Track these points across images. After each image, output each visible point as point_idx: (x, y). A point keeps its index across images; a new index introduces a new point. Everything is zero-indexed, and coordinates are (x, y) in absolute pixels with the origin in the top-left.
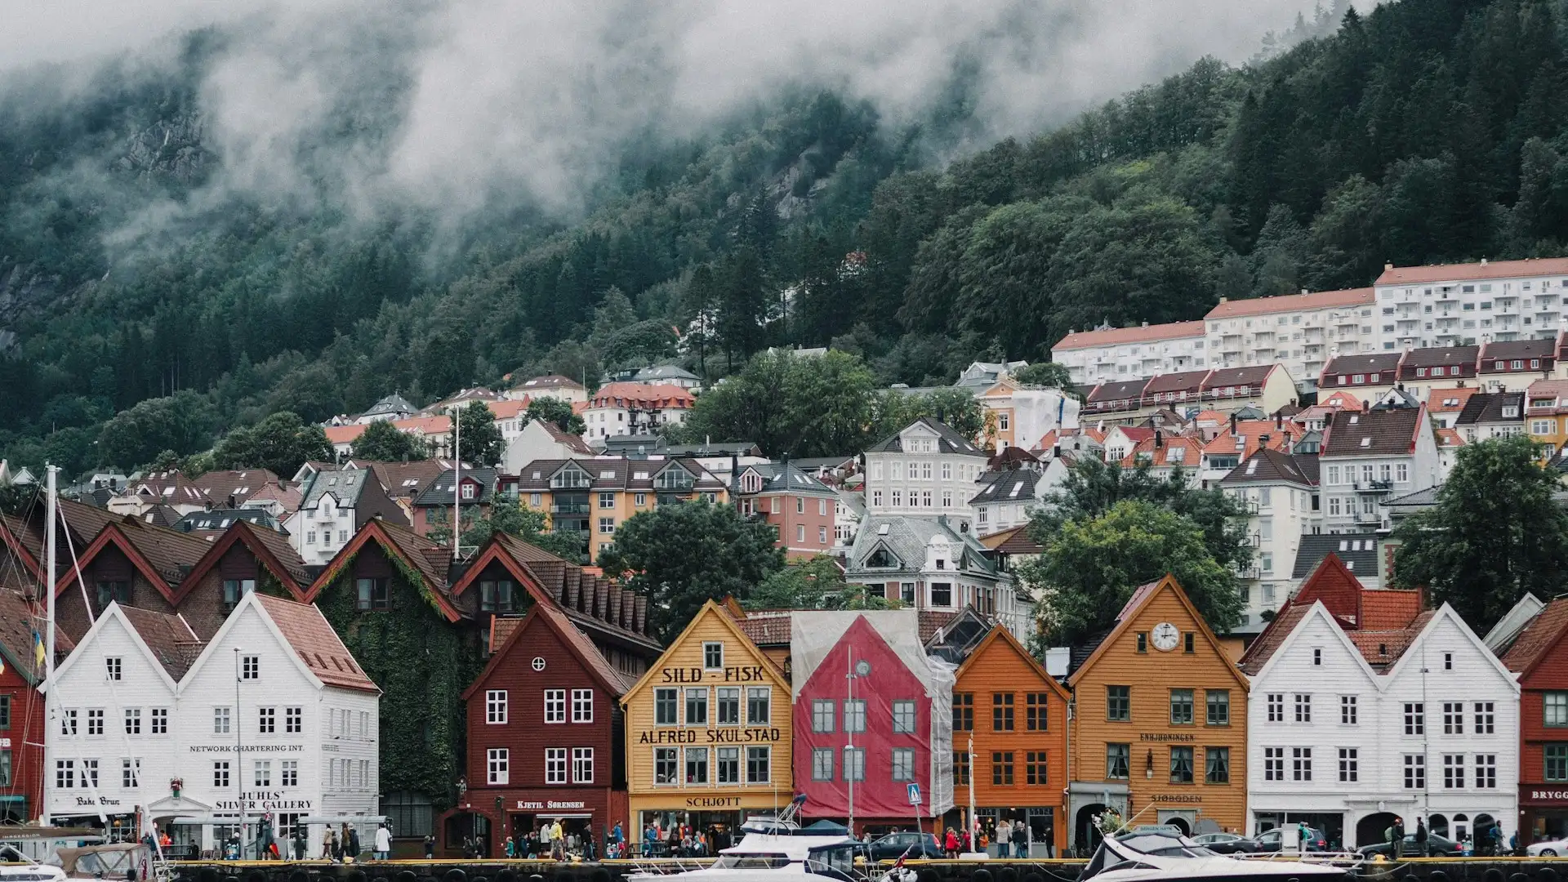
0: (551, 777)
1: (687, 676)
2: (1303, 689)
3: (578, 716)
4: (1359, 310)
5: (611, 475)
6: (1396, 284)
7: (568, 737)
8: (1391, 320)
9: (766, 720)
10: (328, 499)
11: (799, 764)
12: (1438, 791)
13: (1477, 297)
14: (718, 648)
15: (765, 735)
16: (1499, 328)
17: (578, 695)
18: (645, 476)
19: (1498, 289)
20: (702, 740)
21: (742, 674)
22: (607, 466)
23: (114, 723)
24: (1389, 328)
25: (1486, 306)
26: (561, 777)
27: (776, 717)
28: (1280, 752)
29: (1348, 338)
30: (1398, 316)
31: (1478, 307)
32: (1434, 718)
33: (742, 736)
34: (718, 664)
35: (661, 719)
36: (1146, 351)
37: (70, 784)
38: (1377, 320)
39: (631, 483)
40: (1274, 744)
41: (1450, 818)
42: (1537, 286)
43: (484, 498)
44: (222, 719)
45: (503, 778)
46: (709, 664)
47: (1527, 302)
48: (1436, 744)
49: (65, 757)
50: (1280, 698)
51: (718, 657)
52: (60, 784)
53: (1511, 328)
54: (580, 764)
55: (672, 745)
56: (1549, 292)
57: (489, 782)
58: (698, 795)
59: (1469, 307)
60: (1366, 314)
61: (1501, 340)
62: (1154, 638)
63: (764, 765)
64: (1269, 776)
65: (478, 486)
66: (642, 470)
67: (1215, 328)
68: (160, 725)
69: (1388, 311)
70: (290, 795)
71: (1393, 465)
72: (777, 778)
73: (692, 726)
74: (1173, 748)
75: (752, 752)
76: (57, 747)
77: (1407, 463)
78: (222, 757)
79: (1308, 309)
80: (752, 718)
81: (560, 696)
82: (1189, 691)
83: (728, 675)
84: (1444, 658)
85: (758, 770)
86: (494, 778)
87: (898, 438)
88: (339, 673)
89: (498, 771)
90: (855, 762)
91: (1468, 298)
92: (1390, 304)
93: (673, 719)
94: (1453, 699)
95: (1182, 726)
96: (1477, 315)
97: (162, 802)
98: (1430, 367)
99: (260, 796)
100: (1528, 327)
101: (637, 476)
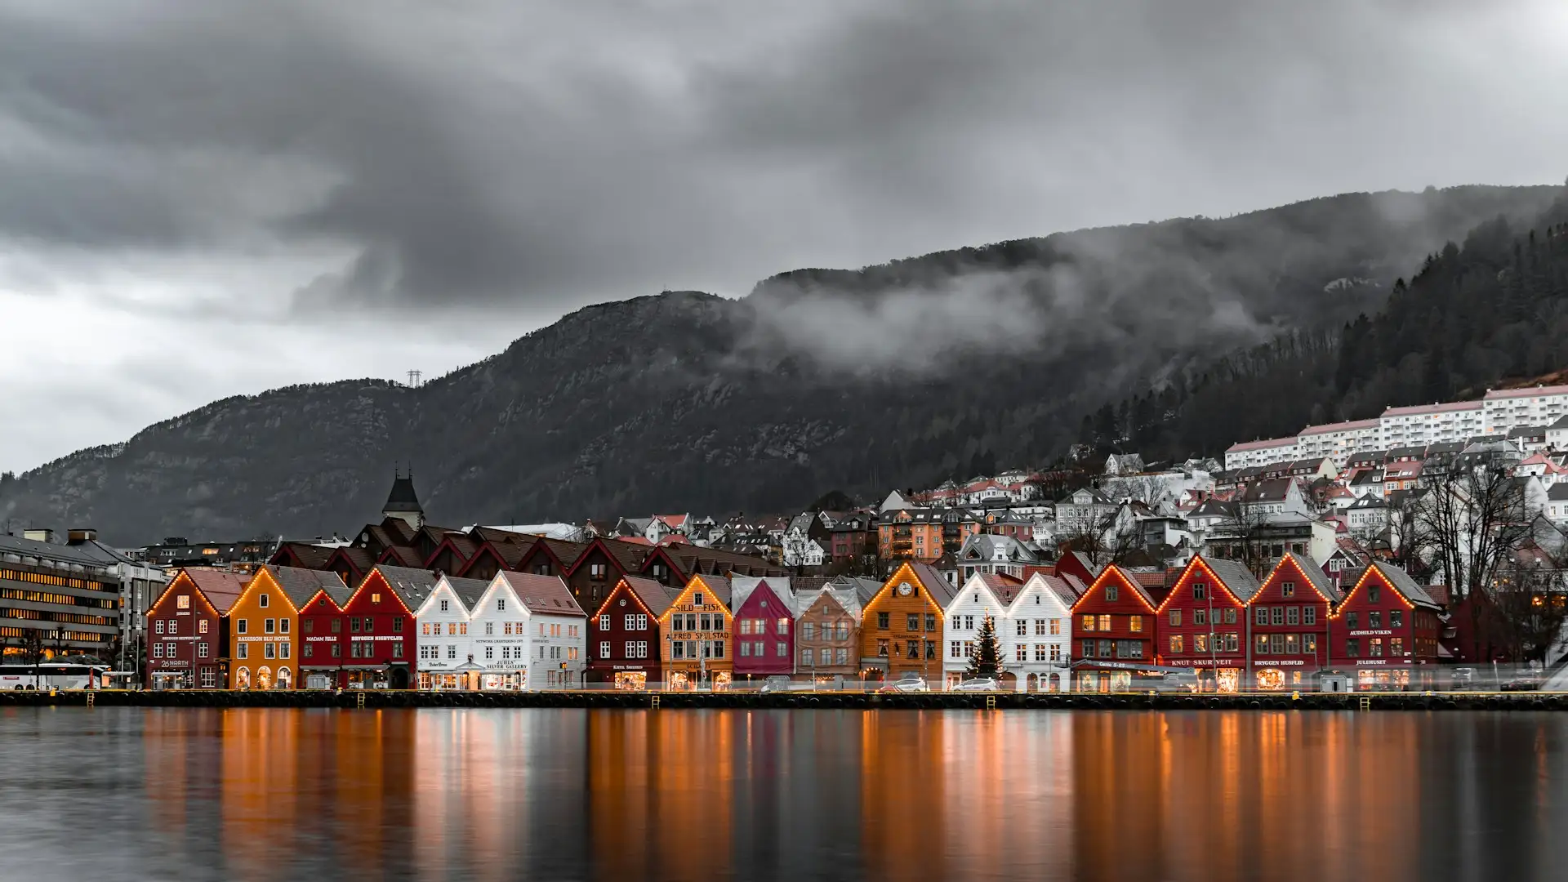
0: (629, 655)
1: (687, 608)
2: (969, 613)
3: (640, 627)
4: (1373, 429)
5: (922, 516)
6: (1391, 416)
7: (636, 636)
8: (1388, 434)
9: (722, 628)
10: (797, 529)
11: (736, 649)
12: (1032, 662)
13: (1432, 422)
14: (700, 595)
15: (722, 635)
16: (1442, 437)
17: (640, 617)
18: (939, 517)
19: (1442, 417)
20: (694, 638)
21: (711, 607)
22: (921, 512)
23: (445, 630)
24: (1387, 438)
25: (1436, 426)
26: (632, 655)
27: (726, 628)
28: (958, 643)
29: (1367, 443)
30: (1392, 432)
31: (1432, 426)
32: (1031, 627)
33: (711, 636)
34: (701, 603)
35: (675, 628)
36: (1269, 452)
37: (426, 657)
38: (1382, 434)
39: (932, 520)
40: (956, 639)
41: (1038, 674)
42: (1462, 415)
43: (863, 529)
44: (489, 628)
45: (607, 655)
46: (696, 603)
47: (1457, 423)
48: (1031, 640)
49: (424, 644)
50: (959, 618)
51: (700, 599)
52: (423, 657)
53: (1449, 437)
54: (641, 649)
55: (680, 640)
56: (1468, 418)
57: (602, 657)
58: (692, 663)
59: (1428, 426)
60: (1376, 431)
61: (1444, 442)
62: (900, 589)
63: (721, 649)
64: (953, 655)
65: (859, 522)
66: (937, 514)
67: (1302, 439)
68: (464, 632)
69: (1387, 430)
70: (518, 662)
71: (1275, 506)
72: (727, 655)
73: (689, 631)
74: (909, 642)
75: (716, 643)
76: (422, 641)
77: (1281, 505)
78: (489, 645)
79: (1347, 430)
80: (716, 628)
81: (632, 617)
82: (917, 615)
83: (705, 608)
84: (1036, 598)
85: (719, 652)
86: (604, 655)
87: (1072, 497)
88: (558, 608)
89: (605, 652)
90: (760, 647)
91: (1427, 422)
92: (1388, 425)
93: (681, 628)
94: (1040, 617)
95: (913, 631)
96: (1433, 430)
97: (464, 665)
98: (1401, 457)
99: (505, 663)
100: (1458, 436)
101: (935, 517)
